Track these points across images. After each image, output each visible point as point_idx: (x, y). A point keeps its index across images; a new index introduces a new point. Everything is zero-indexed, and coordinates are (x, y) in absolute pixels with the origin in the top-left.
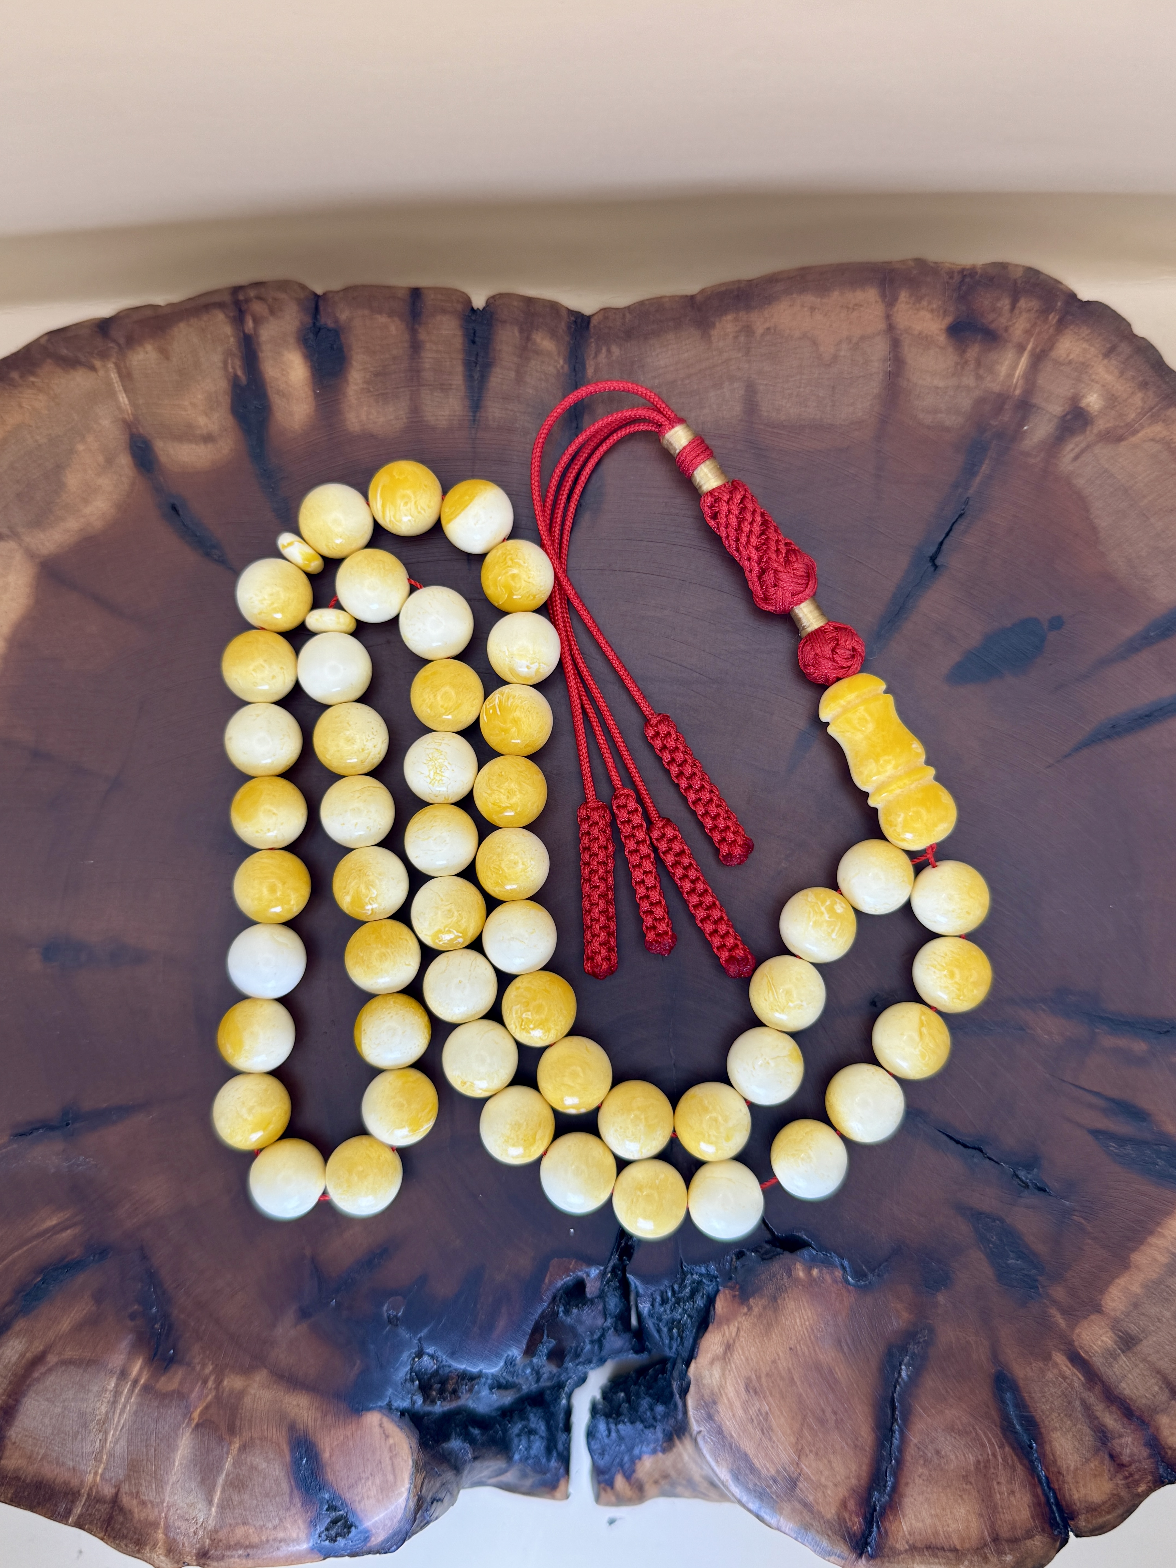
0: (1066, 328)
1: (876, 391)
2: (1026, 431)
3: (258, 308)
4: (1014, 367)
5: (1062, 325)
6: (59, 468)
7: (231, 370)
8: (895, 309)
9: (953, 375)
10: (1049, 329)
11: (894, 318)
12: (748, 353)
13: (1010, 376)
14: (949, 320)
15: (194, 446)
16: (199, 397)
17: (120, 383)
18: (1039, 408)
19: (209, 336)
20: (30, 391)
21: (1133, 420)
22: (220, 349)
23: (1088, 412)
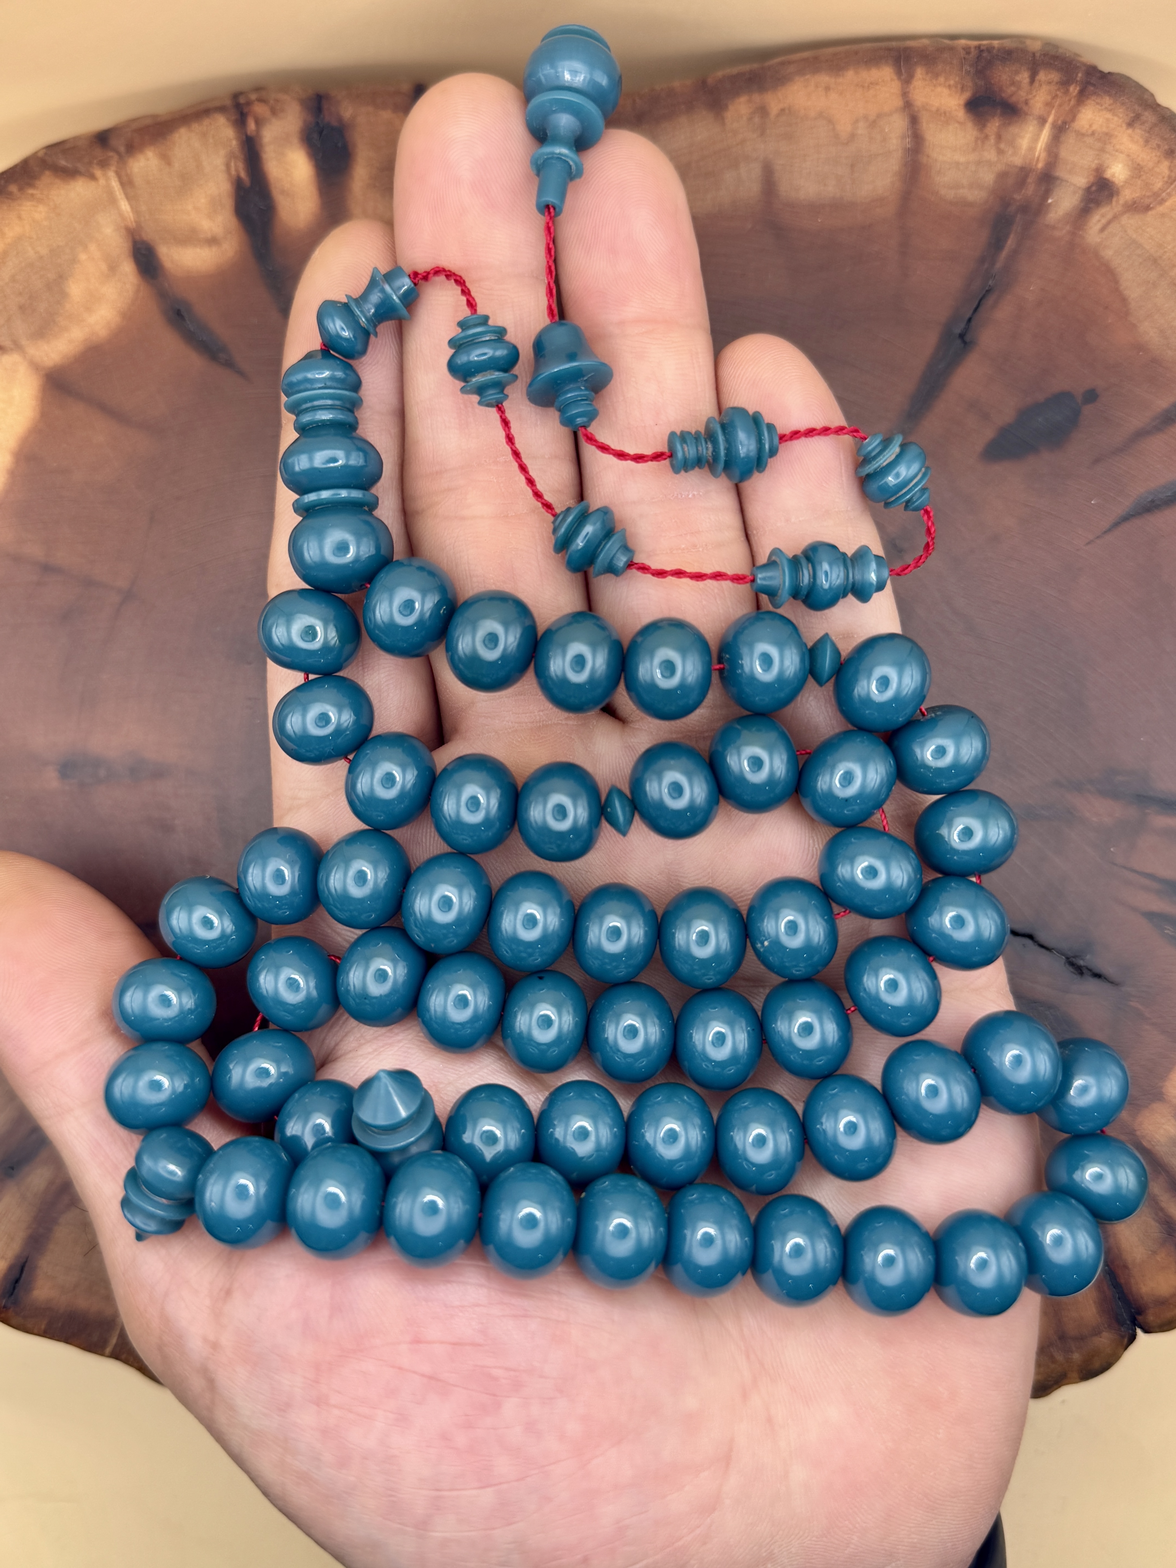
0: (1088, 98)
1: (896, 168)
2: (1050, 204)
3: (260, 109)
4: (1036, 139)
5: (1082, 96)
6: (62, 277)
7: (233, 172)
8: (912, 87)
9: (974, 150)
10: (1070, 100)
11: (910, 95)
12: (763, 134)
13: (1032, 149)
14: (967, 95)
15: (198, 250)
16: (203, 200)
17: (121, 191)
18: (1062, 180)
19: (211, 141)
20: (29, 203)
21: (1160, 189)
22: (222, 152)
23: (1113, 183)
